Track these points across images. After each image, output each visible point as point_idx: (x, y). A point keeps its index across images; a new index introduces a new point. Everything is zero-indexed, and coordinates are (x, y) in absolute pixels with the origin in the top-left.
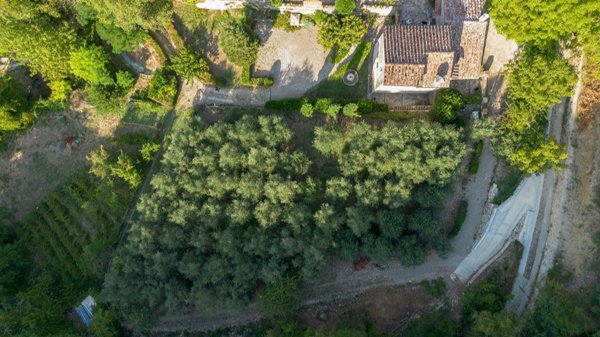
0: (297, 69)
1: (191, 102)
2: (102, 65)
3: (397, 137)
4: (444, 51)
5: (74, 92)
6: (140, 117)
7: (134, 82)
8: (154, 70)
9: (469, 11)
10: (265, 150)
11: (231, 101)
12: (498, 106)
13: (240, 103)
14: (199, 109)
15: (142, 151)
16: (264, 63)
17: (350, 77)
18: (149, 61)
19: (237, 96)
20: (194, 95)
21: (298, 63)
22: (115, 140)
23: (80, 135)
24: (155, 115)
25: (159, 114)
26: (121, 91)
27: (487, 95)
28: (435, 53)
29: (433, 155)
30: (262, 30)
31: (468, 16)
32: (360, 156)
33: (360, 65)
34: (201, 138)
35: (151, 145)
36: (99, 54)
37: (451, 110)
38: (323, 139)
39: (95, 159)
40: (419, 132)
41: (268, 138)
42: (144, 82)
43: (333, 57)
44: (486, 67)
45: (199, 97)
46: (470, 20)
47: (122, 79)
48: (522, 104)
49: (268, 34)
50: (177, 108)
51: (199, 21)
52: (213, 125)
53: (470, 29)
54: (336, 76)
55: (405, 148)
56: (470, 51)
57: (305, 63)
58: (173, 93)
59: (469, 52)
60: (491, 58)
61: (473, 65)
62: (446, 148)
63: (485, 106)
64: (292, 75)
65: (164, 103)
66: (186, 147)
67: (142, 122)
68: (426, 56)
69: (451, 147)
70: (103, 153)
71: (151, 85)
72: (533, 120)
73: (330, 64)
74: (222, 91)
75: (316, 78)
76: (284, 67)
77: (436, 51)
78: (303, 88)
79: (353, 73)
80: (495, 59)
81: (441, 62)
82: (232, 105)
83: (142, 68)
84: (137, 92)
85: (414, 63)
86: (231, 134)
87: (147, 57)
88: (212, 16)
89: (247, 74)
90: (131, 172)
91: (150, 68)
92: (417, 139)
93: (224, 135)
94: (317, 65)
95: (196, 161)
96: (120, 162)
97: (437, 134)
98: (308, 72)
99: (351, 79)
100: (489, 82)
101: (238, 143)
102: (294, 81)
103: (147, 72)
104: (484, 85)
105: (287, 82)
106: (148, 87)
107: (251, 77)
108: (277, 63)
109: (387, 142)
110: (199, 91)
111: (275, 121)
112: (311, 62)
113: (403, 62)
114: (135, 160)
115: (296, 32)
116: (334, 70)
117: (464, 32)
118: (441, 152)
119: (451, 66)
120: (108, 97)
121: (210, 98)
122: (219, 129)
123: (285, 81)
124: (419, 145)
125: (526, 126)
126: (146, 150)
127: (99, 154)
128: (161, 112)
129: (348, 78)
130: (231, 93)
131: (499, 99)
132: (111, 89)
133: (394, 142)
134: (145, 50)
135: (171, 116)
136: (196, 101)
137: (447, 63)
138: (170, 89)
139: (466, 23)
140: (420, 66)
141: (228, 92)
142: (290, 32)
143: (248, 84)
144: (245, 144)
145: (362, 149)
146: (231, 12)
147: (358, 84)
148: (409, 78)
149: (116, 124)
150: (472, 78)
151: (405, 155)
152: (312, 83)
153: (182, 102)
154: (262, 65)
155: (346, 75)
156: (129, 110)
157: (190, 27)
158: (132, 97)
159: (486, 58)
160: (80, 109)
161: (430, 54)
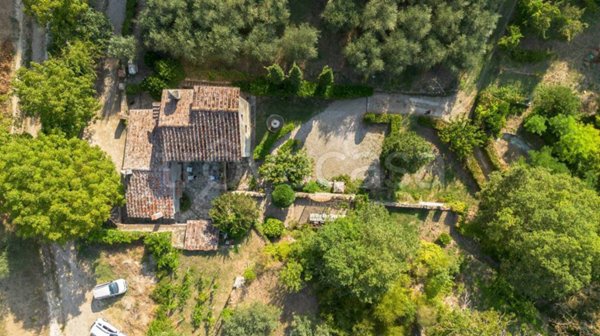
0: (337, 134)
1: (458, 100)
2: (564, 137)
3: (222, 37)
4: (170, 128)
5: (594, 113)
6: (519, 83)
7: (523, 123)
8: (499, 139)
9: (144, 183)
10: (378, 26)
11: (413, 100)
12: (108, 82)
13: (402, 97)
14: (450, 90)
15: (520, 35)
16: (375, 141)
17: (276, 124)
18: (505, 150)
19: (405, 105)
20: (454, 109)
21: (335, 140)
22: (549, 57)
23: (588, 64)
24: (500, 86)
25: (496, 86)
26: (541, 112)
27: (120, 92)
28: (180, 124)
29: (180, 12)
30: (376, 179)
31: (145, 176)
32: (264, 17)
33: (265, 138)
34: (452, 46)
35: (509, 43)
36: (565, 151)
37: (159, 70)
38: (309, 39)
39: (577, 25)
40: (196, 42)
41: (374, 41)
42: (511, 125)
43: (296, 146)
44: (123, 125)
45: (449, 105)
46: (142, 172)
47: (540, 124)
48: (78, 70)
49: (370, 173)
50: (474, 93)
51: (448, 189)
52: (437, 64)
53: (141, 162)
54: (292, 125)
55: (211, 23)
56: (141, 139)
57: (327, 140)
58: (480, 108)
59: (143, 138)
60: (118, 135)
61: (138, 124)
62: (163, 20)
63: (121, 80)
64: (342, 127)
65: (490, 96)
66: (471, 32)
67: (516, 77)
68: (191, 121)
69: (158, 20)
70: (568, 33)
71: (504, 119)
72: (64, 51)
73: (299, 139)
74: (423, 111)
75: (315, 124)
76: (352, 136)
77: (180, 128)
78: (330, 113)
79: (272, 128)
80: (113, 134)
81: (173, 115)
82: (412, 95)
83: (513, 142)
84: (520, 114)
85: (206, 112)
86: (417, 48)
87: (506, 154)
88: (432, 195)
89: (394, 127)
90: (535, 9)
91: (503, 142)
92: (198, 34)
93: (425, 48)
94: (314, 138)
95: (460, 15)
96: (549, 20)
97: (175, 38)
98: (324, 130)
99: (275, 121)
100: (118, 108)
101: (408, 37)
102: (341, 121)
103: (508, 137)
104: (124, 104)
105: (348, 120)
106: (507, 118)
107: (390, 124)
108: (359, 140)
109: (233, 31)
110: (448, 113)
111: (365, 63)
112: (321, 142)
113: (217, 113)
114: (529, 26)
115: (337, 175)
116: (294, 133)
117: (149, 159)
118: (170, 16)
119: (162, 112)
120: (557, 102)
121: (437, 104)
122: (430, 56)
123: (351, 121)
124: (196, 25)
125: (72, 44)
126: (516, 36)
127: (572, 32)
128: (493, 89)
129: (278, 123)
130: (413, 110)
131: (107, 89)
132: (554, 112)
133: (225, 30)
134: (509, 161)
135: (482, 83)
136: (453, 100)
137: (167, 115)
138: (484, 113)
139: (146, 168)
140: (197, 108)
141: (416, 111)
142: (344, 175)
143: (393, 116)
144: (400, 34)
145: (262, 25)
146: (411, 198)
147: (267, 116)
148: (210, 95)
149: (548, 76)
150: (138, 111)
151: (212, 14)
152: (319, 119)
153: (469, 100)
154: (376, 138)
155: (281, 126)
156: (530, 90)
157: (458, 183)
158: (527, 107)
159: (123, 137)
160: (586, 94)
161: (186, 124)
